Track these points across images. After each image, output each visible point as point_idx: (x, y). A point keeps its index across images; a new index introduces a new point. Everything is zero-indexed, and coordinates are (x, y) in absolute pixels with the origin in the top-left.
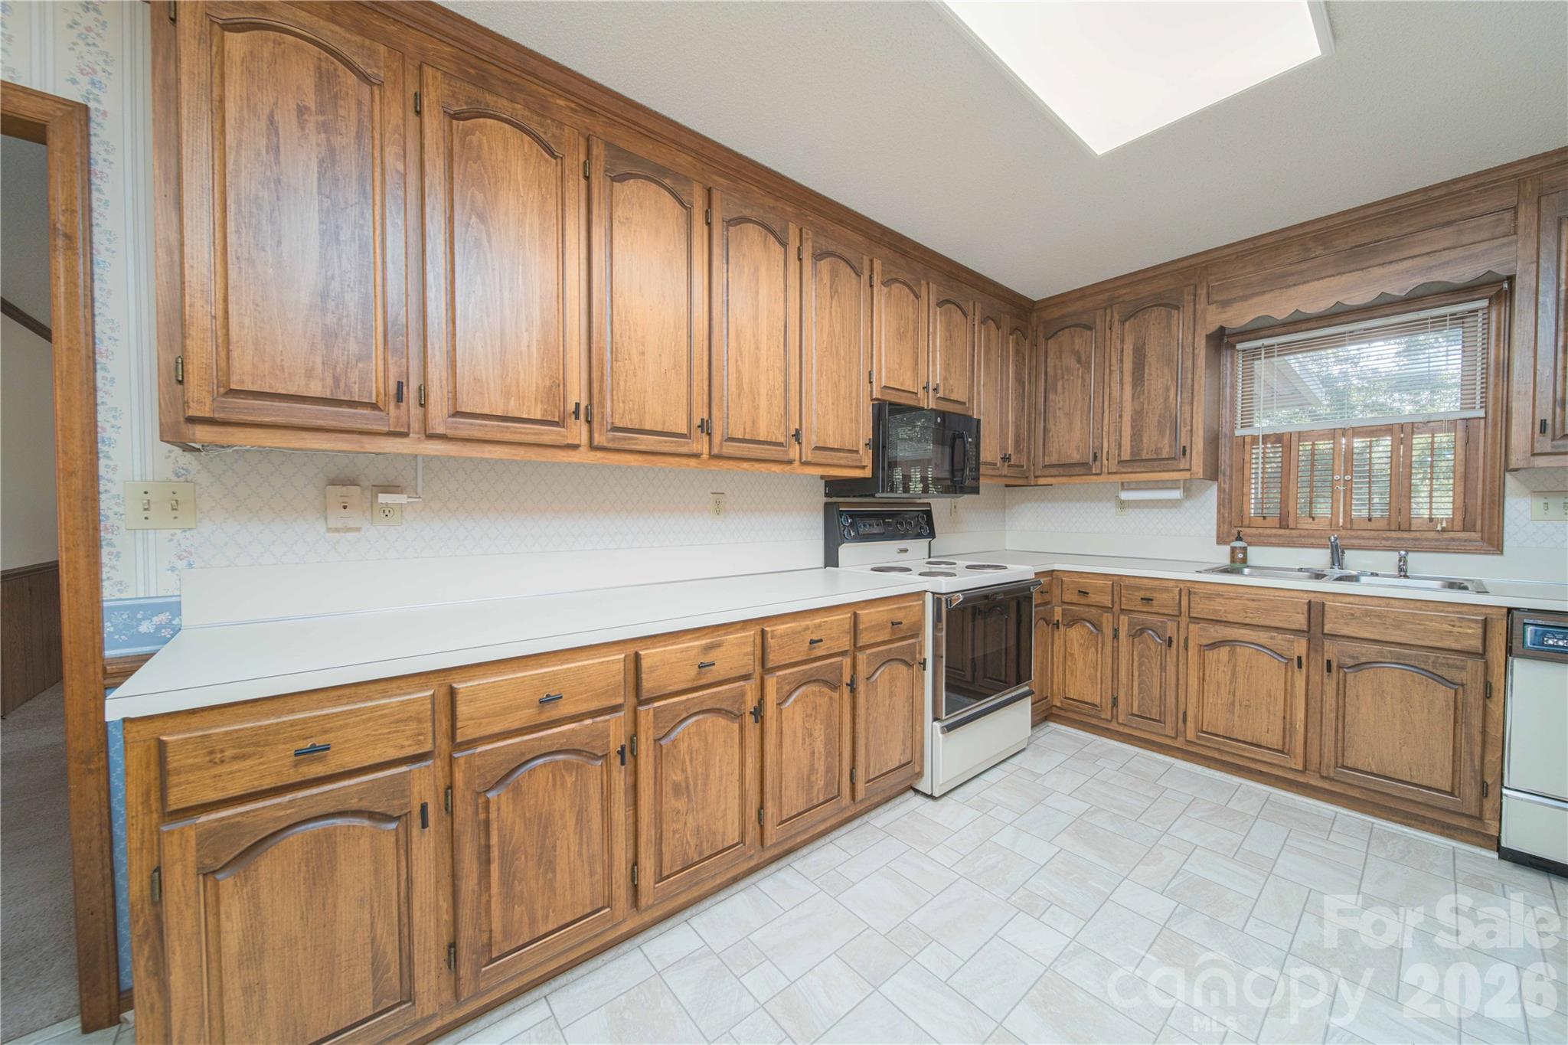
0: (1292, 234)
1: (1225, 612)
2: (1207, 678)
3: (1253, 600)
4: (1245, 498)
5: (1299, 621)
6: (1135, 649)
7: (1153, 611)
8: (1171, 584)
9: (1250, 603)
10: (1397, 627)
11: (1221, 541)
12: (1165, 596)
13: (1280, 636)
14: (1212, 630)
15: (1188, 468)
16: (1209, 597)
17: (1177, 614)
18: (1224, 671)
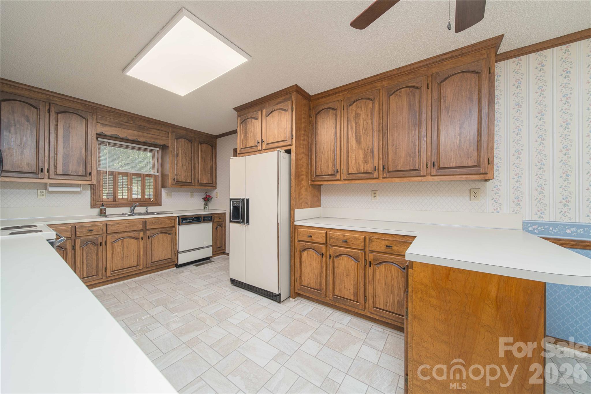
0: (116, 111)
1: (120, 229)
2: (114, 252)
3: (128, 223)
4: (101, 192)
5: (140, 227)
6: (84, 251)
7: (93, 234)
8: (99, 223)
9: (128, 225)
10: (161, 224)
11: (93, 206)
12: (97, 228)
13: (136, 233)
14: (116, 236)
15: (90, 180)
16: (114, 225)
17: (102, 233)
18: (120, 248)
